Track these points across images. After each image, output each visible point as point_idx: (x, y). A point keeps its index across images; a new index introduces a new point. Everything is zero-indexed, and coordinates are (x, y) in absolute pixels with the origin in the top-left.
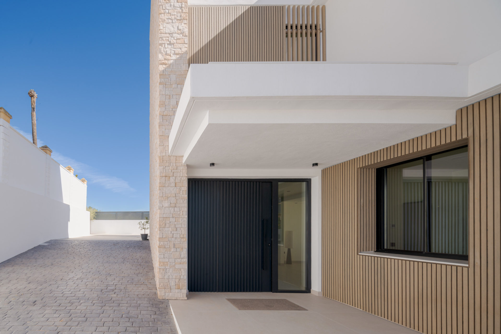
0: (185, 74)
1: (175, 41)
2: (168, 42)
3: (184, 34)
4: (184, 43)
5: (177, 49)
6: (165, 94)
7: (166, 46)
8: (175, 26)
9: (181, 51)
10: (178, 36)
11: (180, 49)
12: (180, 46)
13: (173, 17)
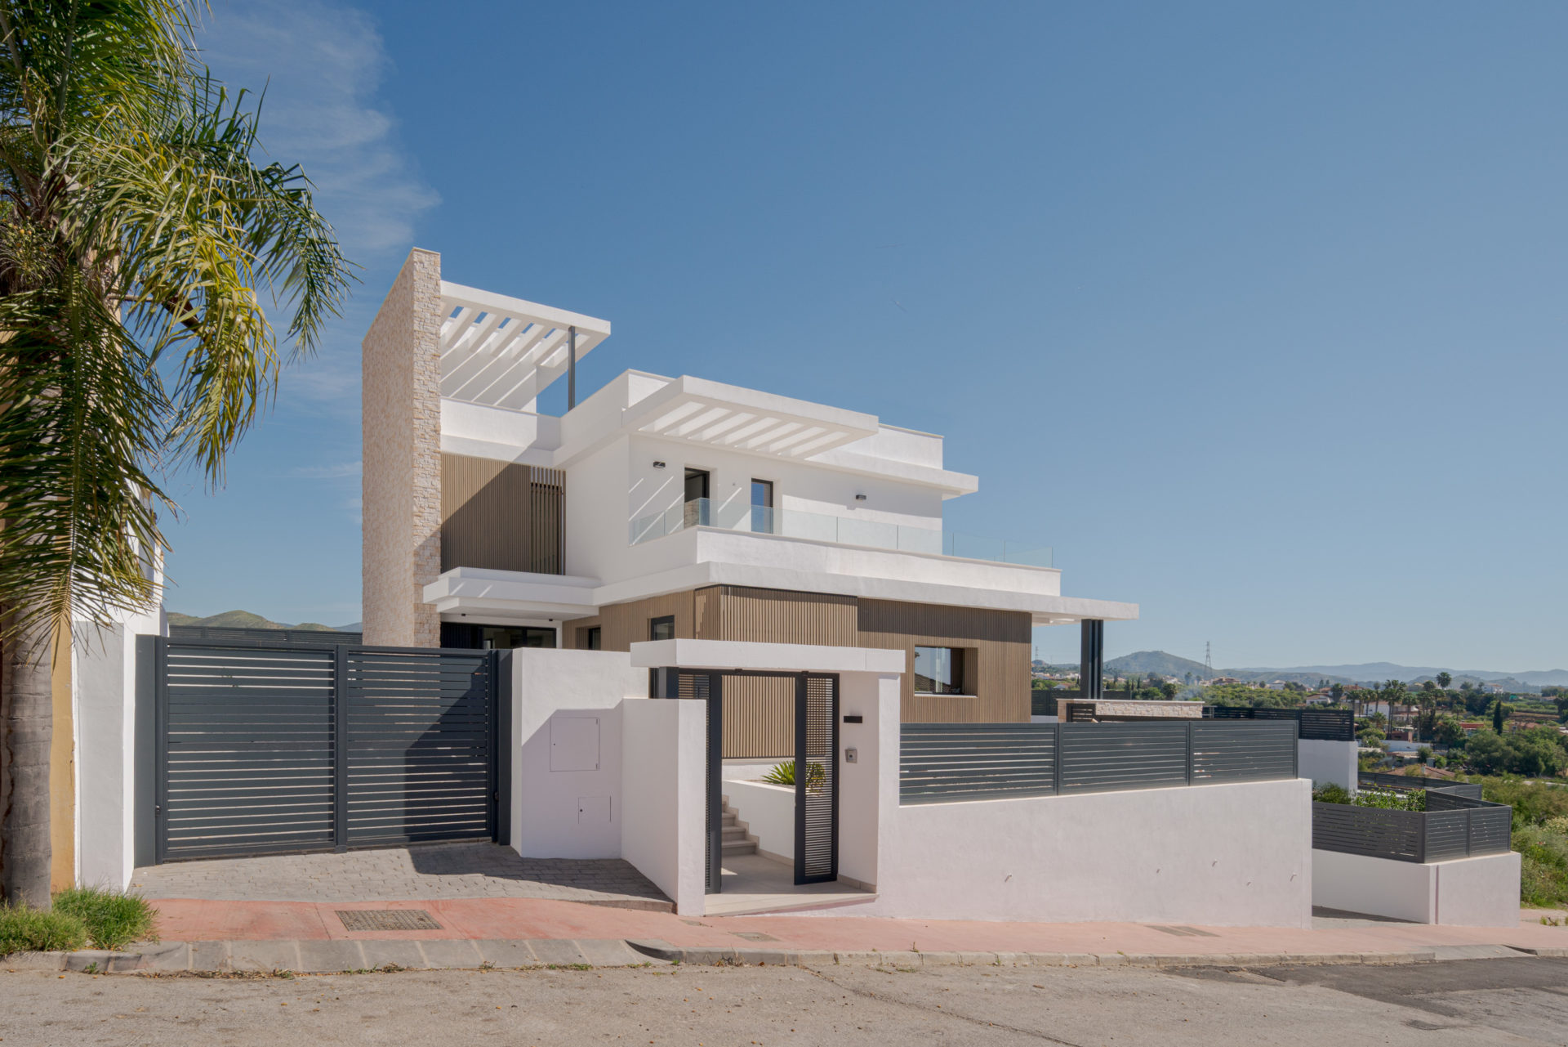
13: (427, 472)
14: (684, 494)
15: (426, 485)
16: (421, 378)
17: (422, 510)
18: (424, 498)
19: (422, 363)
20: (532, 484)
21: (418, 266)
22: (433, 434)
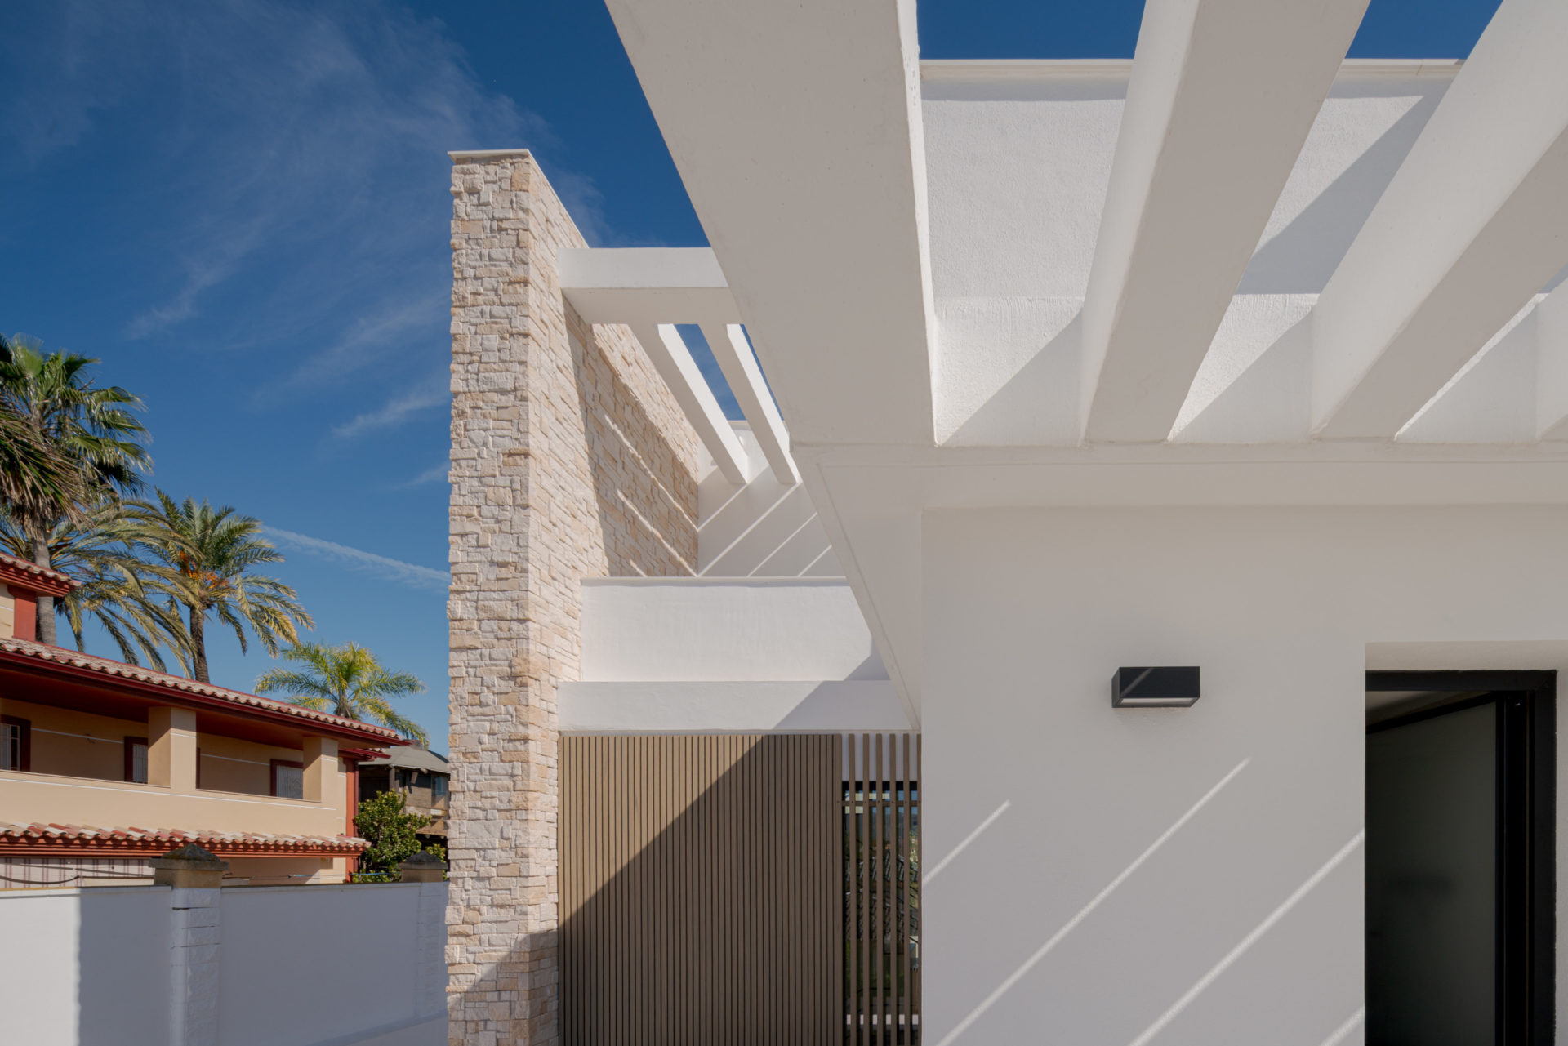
0: (521, 962)
1: (494, 872)
2: (475, 874)
3: (519, 851)
4: (520, 876)
5: (500, 892)
6: (465, 1017)
7: (469, 884)
8: (492, 829)
9: (509, 896)
10: (503, 854)
11: (508, 892)
12: (507, 882)
13: (487, 803)
14: (1361, 836)
15: (485, 840)
16: (469, 527)
17: (472, 915)
18: (479, 878)
19: (475, 483)
20: (845, 786)
21: (462, 206)
22: (504, 686)
